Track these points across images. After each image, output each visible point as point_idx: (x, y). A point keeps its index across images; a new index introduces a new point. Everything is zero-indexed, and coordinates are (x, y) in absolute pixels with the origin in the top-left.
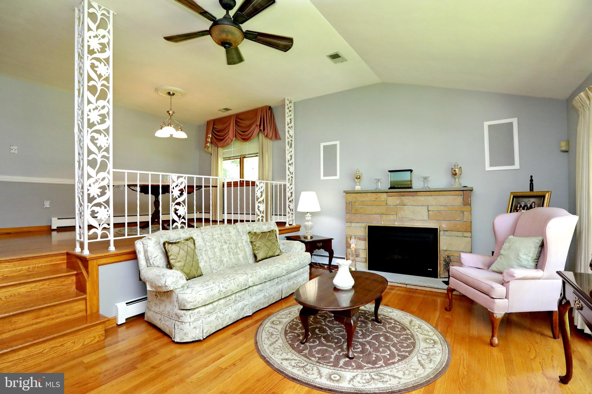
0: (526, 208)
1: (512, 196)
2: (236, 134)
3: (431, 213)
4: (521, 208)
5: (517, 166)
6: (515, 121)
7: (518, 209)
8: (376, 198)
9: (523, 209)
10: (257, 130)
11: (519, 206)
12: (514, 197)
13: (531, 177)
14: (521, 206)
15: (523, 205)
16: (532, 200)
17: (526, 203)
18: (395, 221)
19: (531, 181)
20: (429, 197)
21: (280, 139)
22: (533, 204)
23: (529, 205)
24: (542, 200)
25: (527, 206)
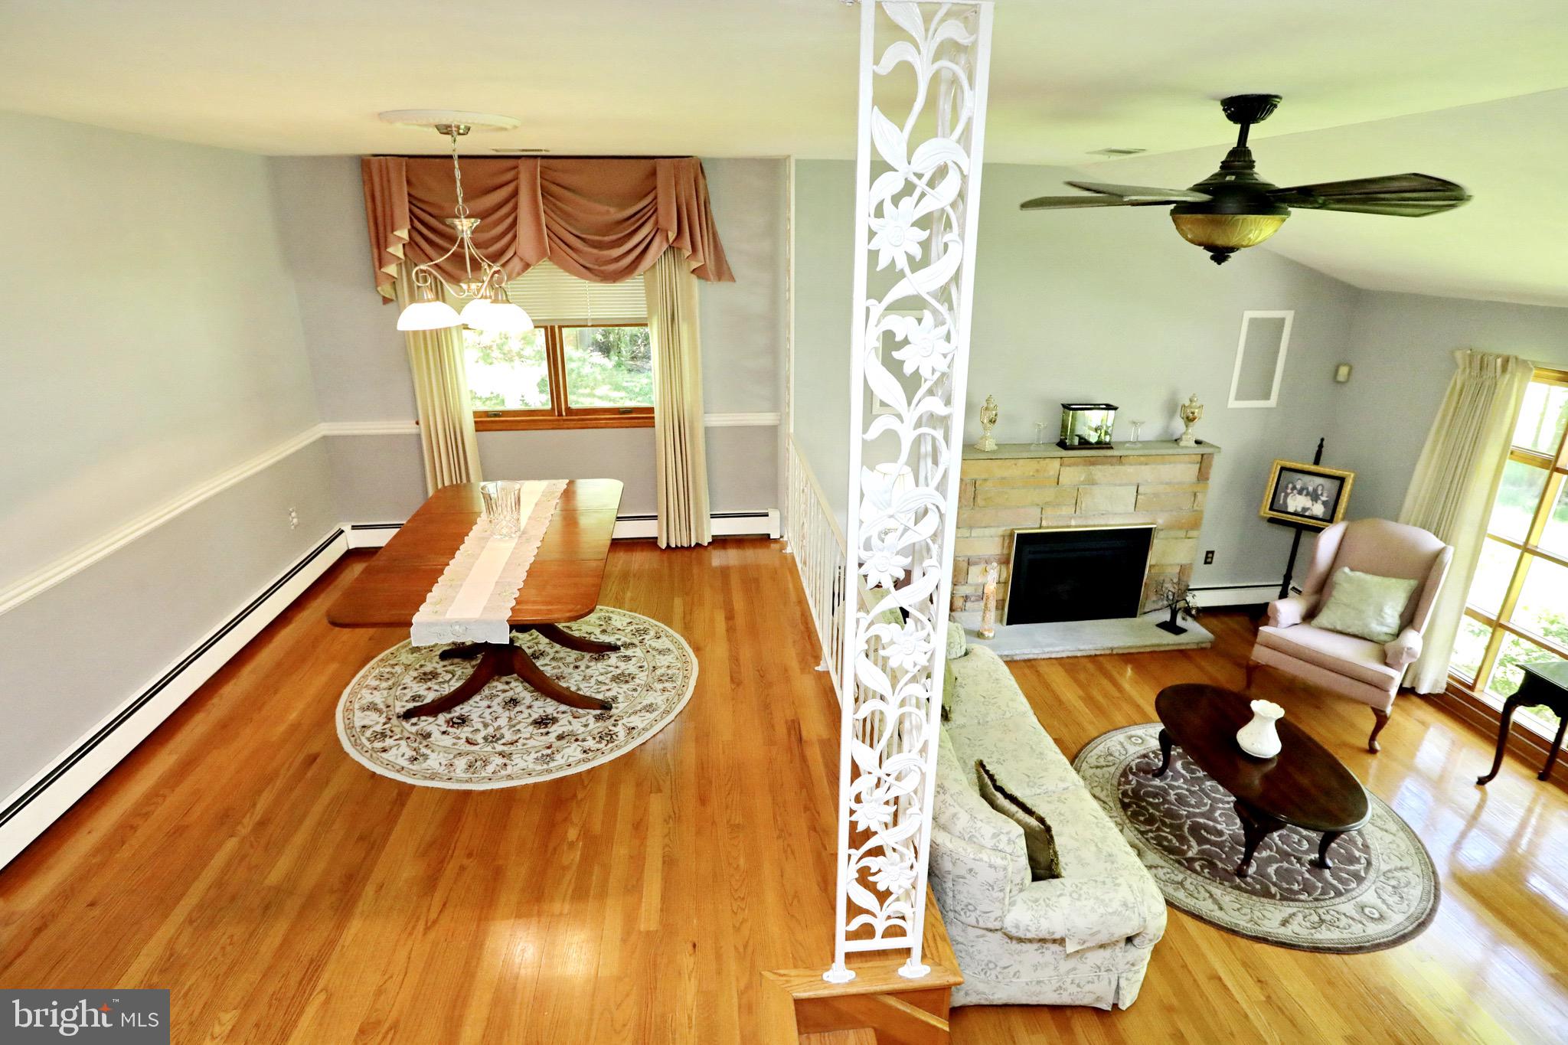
0: (1305, 492)
1: (1279, 467)
2: (553, 245)
3: (1142, 497)
4: (1295, 492)
5: (1272, 402)
6: (1289, 316)
7: (1289, 491)
8: (1037, 471)
9: (1300, 493)
10: (660, 247)
11: (1290, 486)
12: (1283, 469)
13: (1322, 440)
14: (1294, 488)
15: (1298, 487)
17: (1305, 484)
18: (1071, 518)
19: (1321, 446)
20: (1143, 467)
21: (732, 279)
22: (1320, 488)
23: (1311, 489)
24: (1337, 483)
25: (1307, 489)
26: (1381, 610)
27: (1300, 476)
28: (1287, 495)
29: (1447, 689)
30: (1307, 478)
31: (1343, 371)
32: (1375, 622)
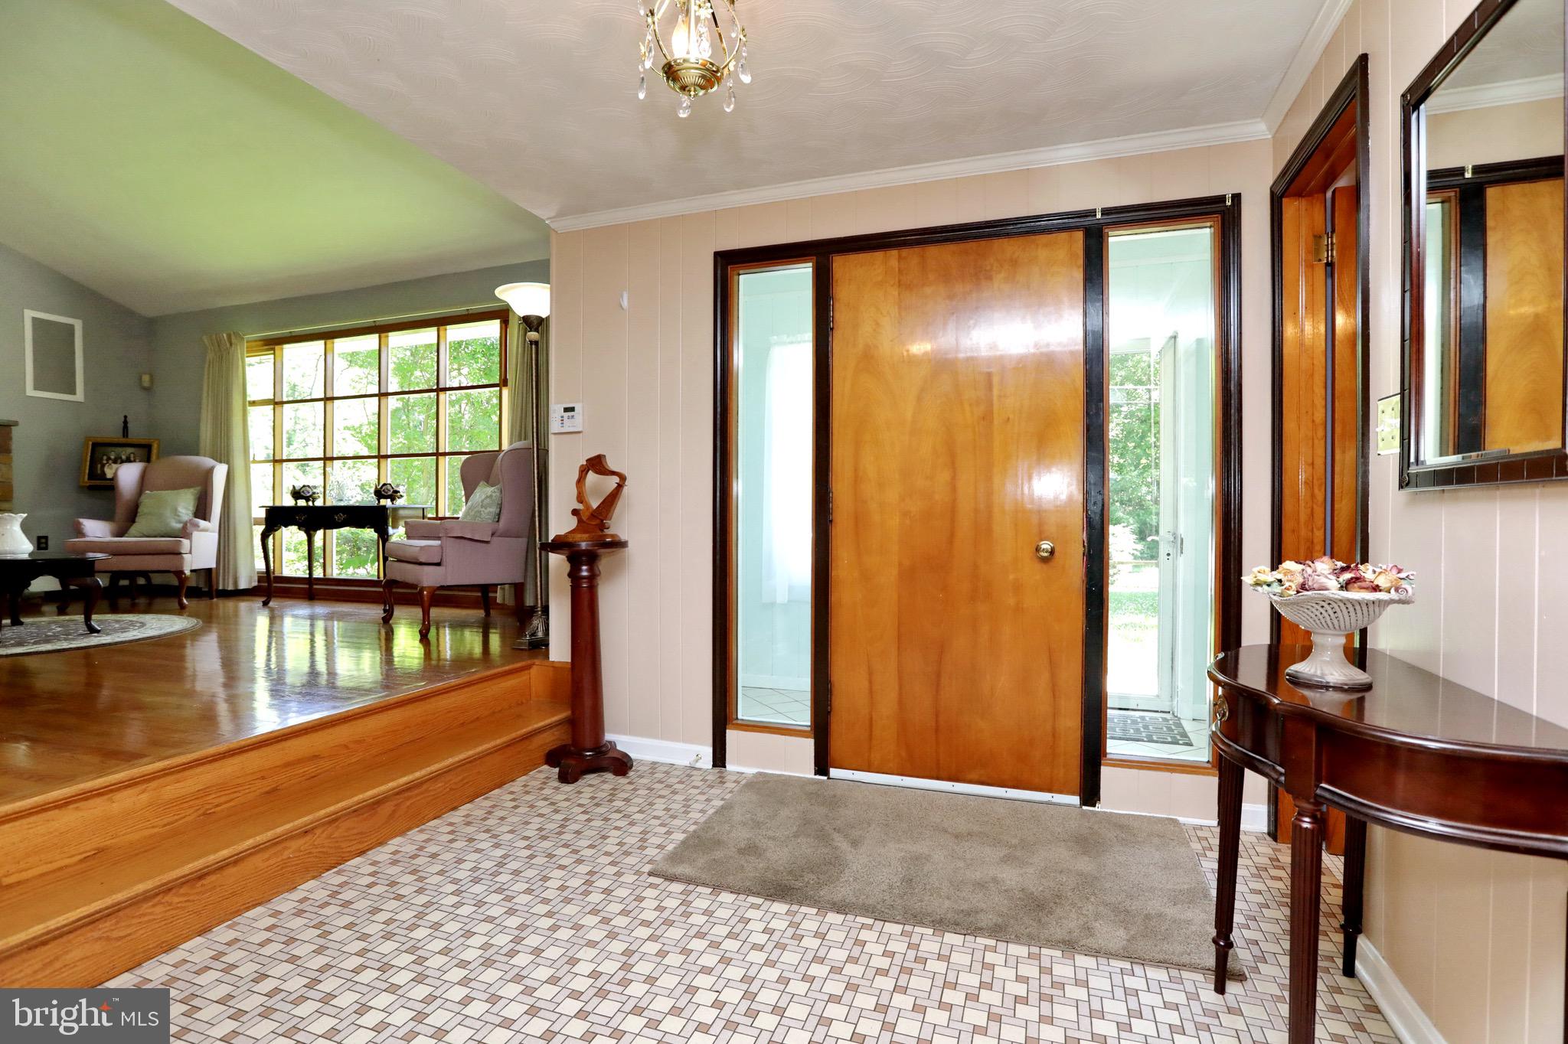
1: (91, 444)
4: (110, 462)
5: (78, 396)
6: (78, 325)
7: (105, 462)
9: (115, 461)
11: (105, 458)
12: (94, 445)
13: (126, 417)
14: (109, 459)
15: (113, 457)
16: (130, 450)
19: (125, 422)
22: (132, 456)
23: (124, 457)
24: (146, 450)
25: (121, 458)
26: (176, 510)
27: (110, 449)
28: (103, 466)
29: (259, 582)
30: (118, 450)
31: (146, 378)
32: (173, 520)
